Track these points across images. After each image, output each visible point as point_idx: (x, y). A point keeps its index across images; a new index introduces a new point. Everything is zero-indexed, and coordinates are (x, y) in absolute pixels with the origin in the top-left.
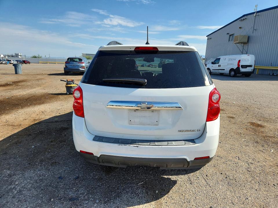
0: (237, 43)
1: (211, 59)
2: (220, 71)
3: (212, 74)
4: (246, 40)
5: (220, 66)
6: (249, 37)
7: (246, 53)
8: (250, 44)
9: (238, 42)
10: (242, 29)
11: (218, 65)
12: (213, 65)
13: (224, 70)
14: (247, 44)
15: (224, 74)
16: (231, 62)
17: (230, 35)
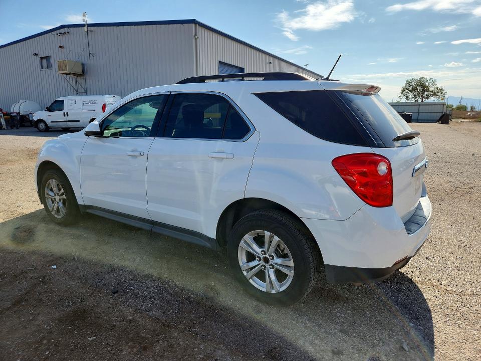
0: (66, 74)
1: (21, 101)
2: (69, 123)
3: (50, 129)
4: (80, 71)
5: (68, 116)
6: (83, 66)
7: (83, 91)
8: (87, 78)
9: (67, 72)
10: (65, 50)
11: (61, 113)
12: (49, 113)
13: (79, 121)
14: (82, 77)
15: (70, 128)
16: (86, 108)
17: (42, 58)
